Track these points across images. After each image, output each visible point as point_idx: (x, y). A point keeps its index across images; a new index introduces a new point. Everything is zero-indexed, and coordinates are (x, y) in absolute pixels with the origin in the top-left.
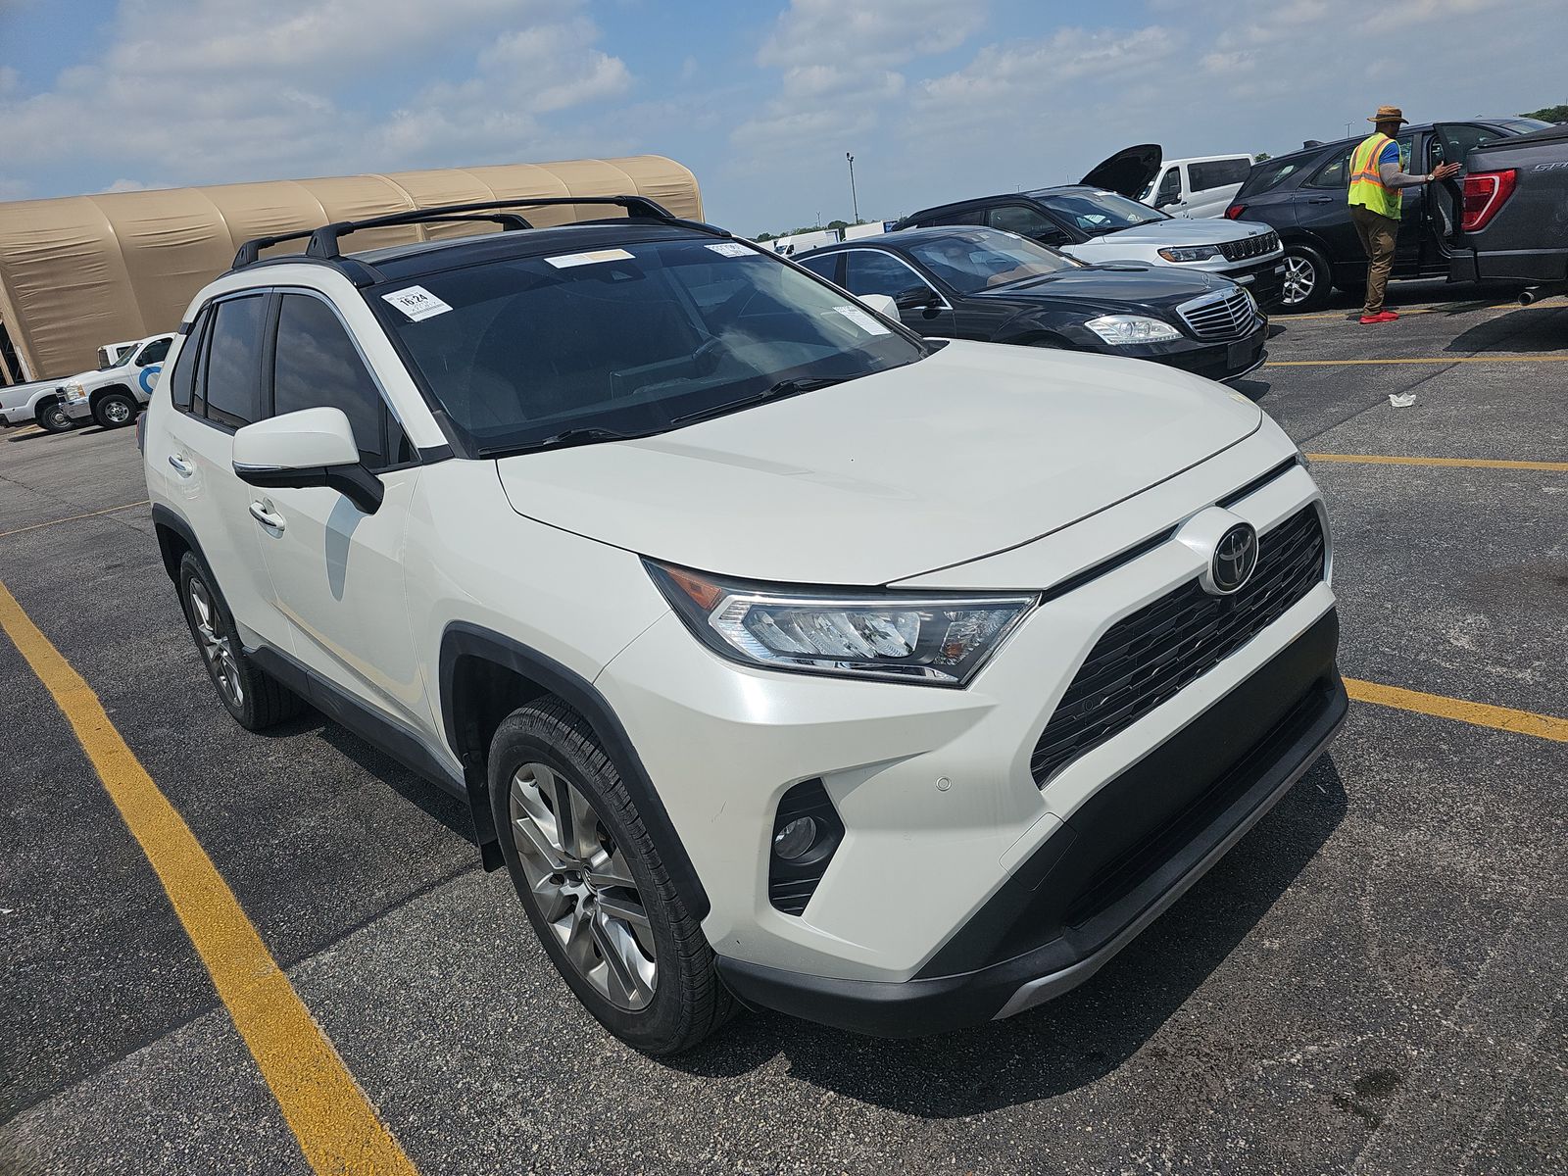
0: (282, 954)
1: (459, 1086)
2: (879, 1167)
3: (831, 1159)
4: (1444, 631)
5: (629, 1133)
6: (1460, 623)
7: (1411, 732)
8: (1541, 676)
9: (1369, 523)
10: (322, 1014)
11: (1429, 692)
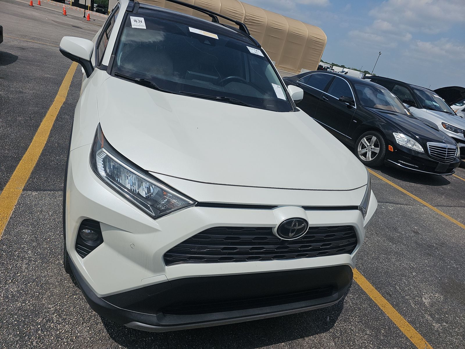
0: (27, 186)
1: (22, 246)
2: (85, 342)
3: (76, 331)
4: (424, 293)
5: (42, 287)
6: (432, 294)
7: (377, 319)
8: (441, 329)
9: (436, 244)
10: (17, 207)
11: (397, 310)
